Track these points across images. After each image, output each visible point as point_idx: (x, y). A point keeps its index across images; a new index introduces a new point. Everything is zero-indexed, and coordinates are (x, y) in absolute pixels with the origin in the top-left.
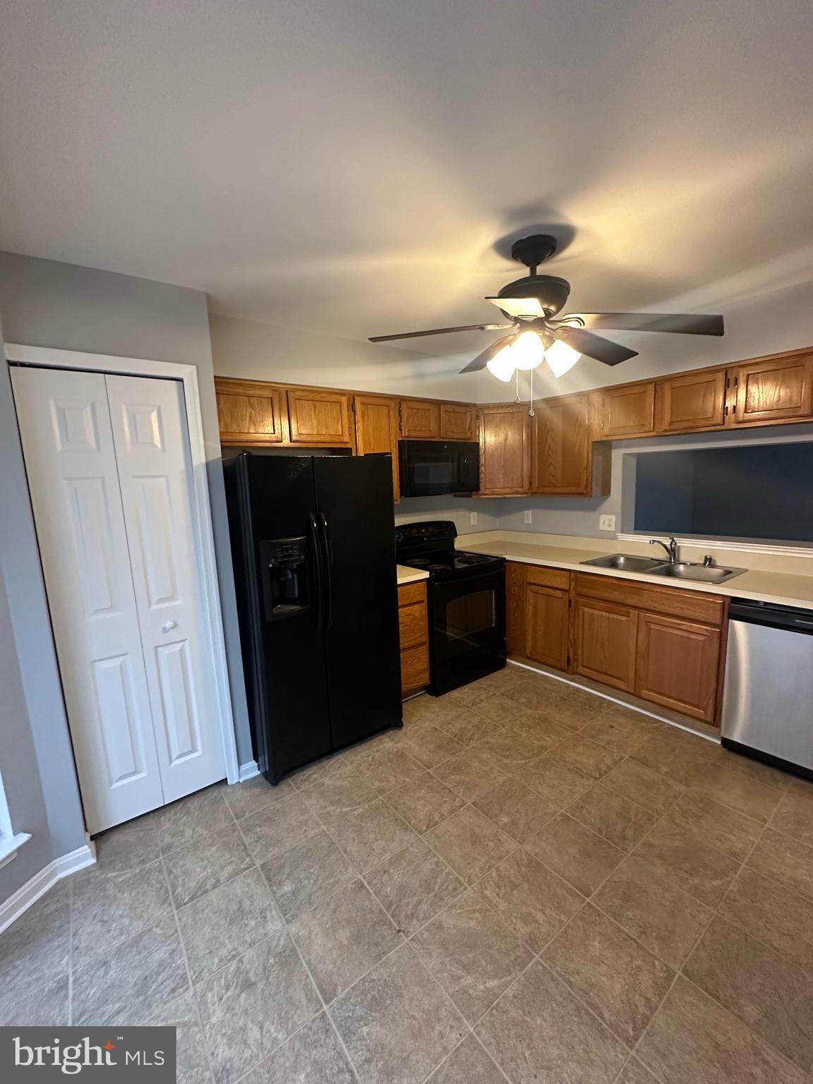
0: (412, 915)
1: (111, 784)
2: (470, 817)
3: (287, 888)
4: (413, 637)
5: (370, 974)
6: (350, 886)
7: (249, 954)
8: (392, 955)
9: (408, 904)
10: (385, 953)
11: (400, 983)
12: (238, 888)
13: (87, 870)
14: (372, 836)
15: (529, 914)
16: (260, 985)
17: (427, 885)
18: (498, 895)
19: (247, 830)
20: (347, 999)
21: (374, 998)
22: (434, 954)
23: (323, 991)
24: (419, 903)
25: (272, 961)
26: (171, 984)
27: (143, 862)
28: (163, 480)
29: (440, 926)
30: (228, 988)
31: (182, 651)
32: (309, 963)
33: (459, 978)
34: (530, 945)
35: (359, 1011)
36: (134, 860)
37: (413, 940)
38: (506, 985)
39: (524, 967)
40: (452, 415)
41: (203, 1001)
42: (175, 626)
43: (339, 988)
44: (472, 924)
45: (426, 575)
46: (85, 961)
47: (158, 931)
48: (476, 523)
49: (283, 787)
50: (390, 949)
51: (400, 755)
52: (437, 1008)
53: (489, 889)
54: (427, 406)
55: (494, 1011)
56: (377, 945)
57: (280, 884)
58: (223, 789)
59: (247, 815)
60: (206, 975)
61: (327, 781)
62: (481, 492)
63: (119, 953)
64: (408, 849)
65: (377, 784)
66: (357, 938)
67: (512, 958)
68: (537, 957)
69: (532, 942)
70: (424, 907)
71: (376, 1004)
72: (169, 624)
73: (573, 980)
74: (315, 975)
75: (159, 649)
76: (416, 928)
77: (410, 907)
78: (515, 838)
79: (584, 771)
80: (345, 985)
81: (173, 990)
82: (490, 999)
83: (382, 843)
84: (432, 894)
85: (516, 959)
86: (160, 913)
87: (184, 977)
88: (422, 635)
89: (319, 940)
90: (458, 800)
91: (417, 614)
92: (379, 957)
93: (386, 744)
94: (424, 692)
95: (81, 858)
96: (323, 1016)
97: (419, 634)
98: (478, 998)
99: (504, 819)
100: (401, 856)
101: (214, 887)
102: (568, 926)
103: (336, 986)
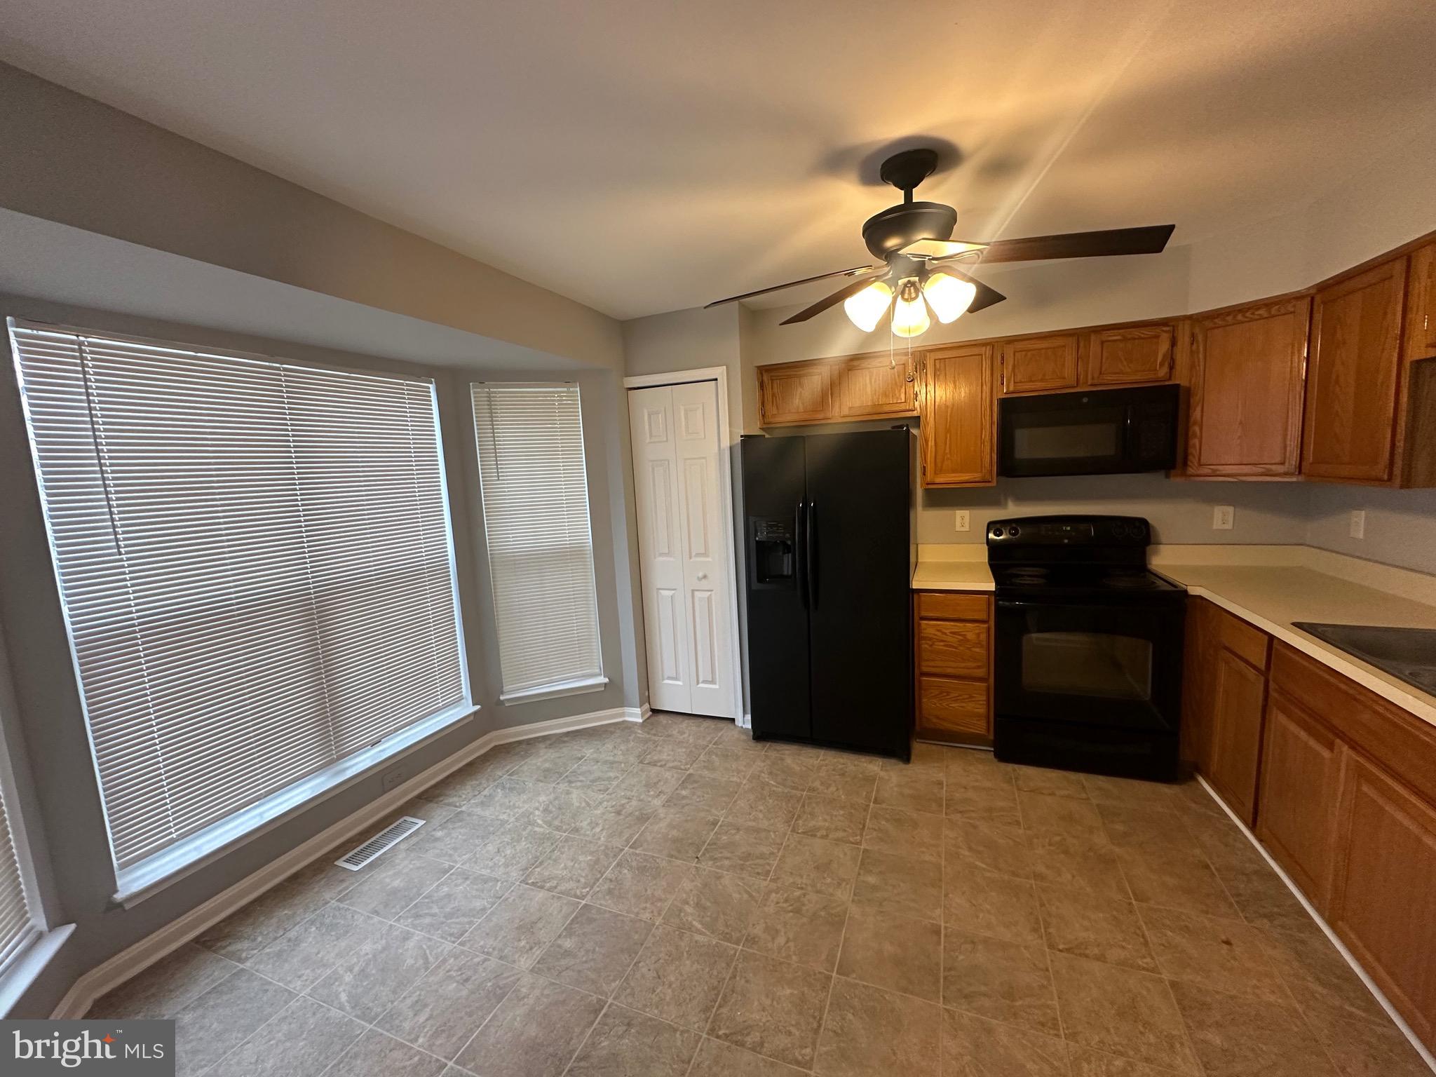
0: (715, 859)
1: (663, 680)
2: (845, 854)
3: (684, 793)
4: (963, 665)
5: (658, 858)
6: (711, 818)
7: (634, 803)
8: (679, 862)
9: (721, 853)
10: (676, 858)
11: (662, 874)
12: (668, 775)
13: (636, 724)
14: (762, 808)
15: (777, 931)
16: (622, 817)
17: (747, 856)
18: (778, 903)
19: (710, 753)
20: (638, 855)
21: (645, 866)
22: (695, 883)
23: (635, 842)
24: (727, 858)
25: (637, 813)
26: (602, 787)
27: (655, 735)
28: (704, 460)
29: (719, 878)
30: (612, 807)
31: (709, 599)
32: (647, 828)
33: (688, 903)
34: (746, 940)
35: (634, 864)
36: (653, 732)
37: (697, 868)
38: (701, 933)
39: (724, 941)
40: (1121, 345)
41: (601, 803)
42: (705, 577)
43: (641, 849)
44: (736, 896)
45: (991, 586)
46: (595, 755)
47: (623, 765)
48: (1229, 526)
49: (759, 745)
50: (680, 859)
51: (870, 780)
52: (660, 900)
53: (779, 895)
54: (1059, 342)
55: (677, 933)
56: (679, 852)
57: (684, 788)
58: (730, 726)
59: (720, 747)
60: (613, 795)
61: (789, 761)
62: (1190, 471)
63: (606, 762)
64: (769, 831)
65: (817, 784)
66: (675, 840)
67: (726, 931)
68: (740, 947)
69: (752, 941)
70: (727, 862)
71: (642, 870)
72: (701, 575)
73: (738, 978)
74: (640, 835)
75: (696, 593)
76: (707, 866)
77: (720, 855)
78: (855, 895)
79: (1051, 930)
80: (644, 850)
81: (600, 790)
82: (683, 928)
83: (761, 816)
84: (742, 862)
85: (727, 933)
86: (632, 759)
87: (608, 789)
88: (979, 667)
89: (663, 825)
90: (858, 837)
91: (970, 636)
92: (672, 856)
93: (873, 766)
94: (992, 749)
95: (635, 715)
96: (622, 850)
97: (975, 665)
98: (681, 920)
99: (872, 879)
100: (758, 831)
101: (661, 766)
102: (789, 964)
103: (641, 846)
